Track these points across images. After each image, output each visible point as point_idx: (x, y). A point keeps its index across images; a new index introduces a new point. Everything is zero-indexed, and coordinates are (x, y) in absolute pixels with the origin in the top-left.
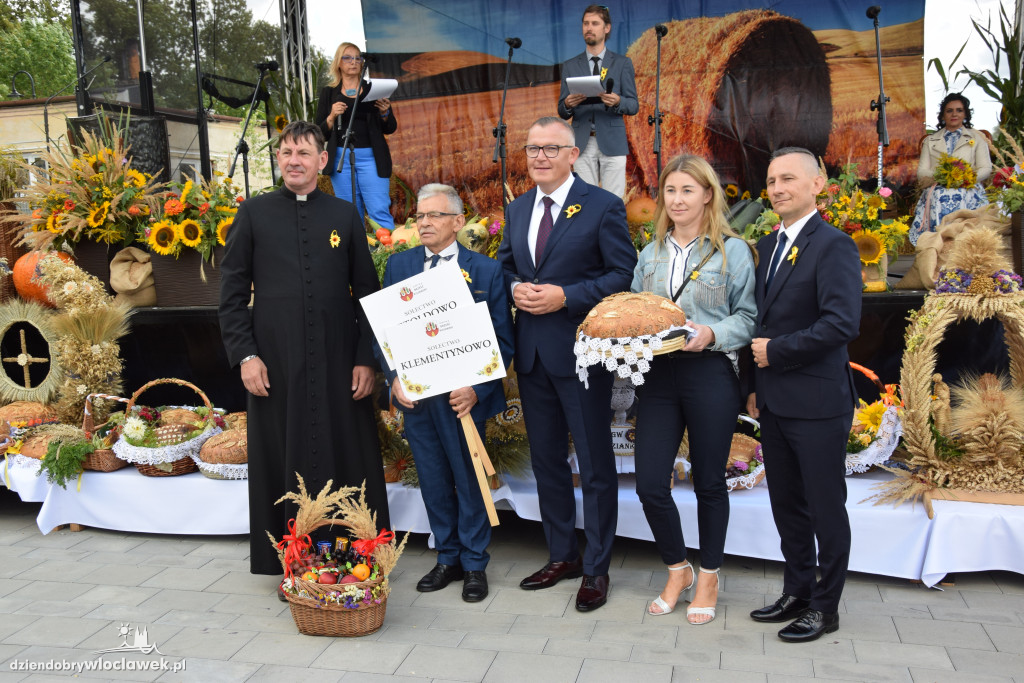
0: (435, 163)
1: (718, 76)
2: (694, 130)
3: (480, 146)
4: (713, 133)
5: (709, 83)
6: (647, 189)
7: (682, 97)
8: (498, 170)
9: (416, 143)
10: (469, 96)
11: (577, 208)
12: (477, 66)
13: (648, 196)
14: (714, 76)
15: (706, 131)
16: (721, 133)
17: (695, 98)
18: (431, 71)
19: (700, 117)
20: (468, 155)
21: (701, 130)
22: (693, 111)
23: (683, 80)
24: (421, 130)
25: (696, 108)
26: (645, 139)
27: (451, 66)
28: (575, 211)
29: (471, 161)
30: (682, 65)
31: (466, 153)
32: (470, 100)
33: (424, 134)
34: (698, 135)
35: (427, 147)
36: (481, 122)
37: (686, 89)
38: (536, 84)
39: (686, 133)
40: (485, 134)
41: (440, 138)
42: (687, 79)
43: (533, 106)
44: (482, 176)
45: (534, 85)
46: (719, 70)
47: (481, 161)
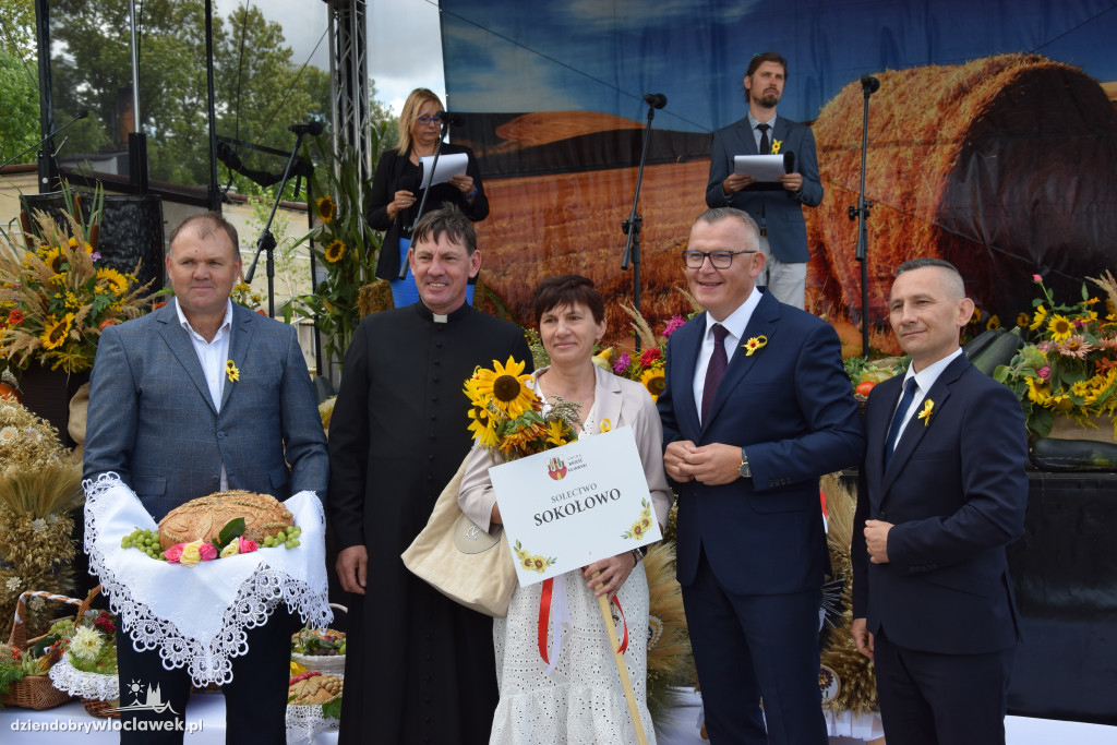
0: (540, 268)
1: (953, 150)
2: (916, 226)
3: (606, 246)
4: (944, 231)
5: (939, 160)
6: (846, 309)
7: (899, 178)
8: (629, 280)
9: (514, 240)
10: (590, 174)
11: (761, 341)
12: (603, 134)
13: (846, 321)
14: (947, 149)
15: (934, 228)
16: (956, 232)
17: (919, 181)
18: (537, 138)
19: (925, 208)
20: (586, 258)
21: (926, 227)
22: (915, 200)
23: (901, 155)
24: (522, 220)
25: (919, 195)
26: (843, 238)
27: (566, 131)
28: (758, 345)
29: (591, 266)
30: (899, 134)
31: (584, 254)
32: (591, 181)
33: (525, 227)
34: (922, 234)
35: (530, 245)
36: (607, 211)
37: (904, 168)
38: (687, 158)
39: (904, 230)
40: (612, 229)
41: (548, 233)
42: (907, 153)
43: (681, 190)
44: (606, 288)
45: (683, 161)
46: (956, 141)
47: (605, 266)
